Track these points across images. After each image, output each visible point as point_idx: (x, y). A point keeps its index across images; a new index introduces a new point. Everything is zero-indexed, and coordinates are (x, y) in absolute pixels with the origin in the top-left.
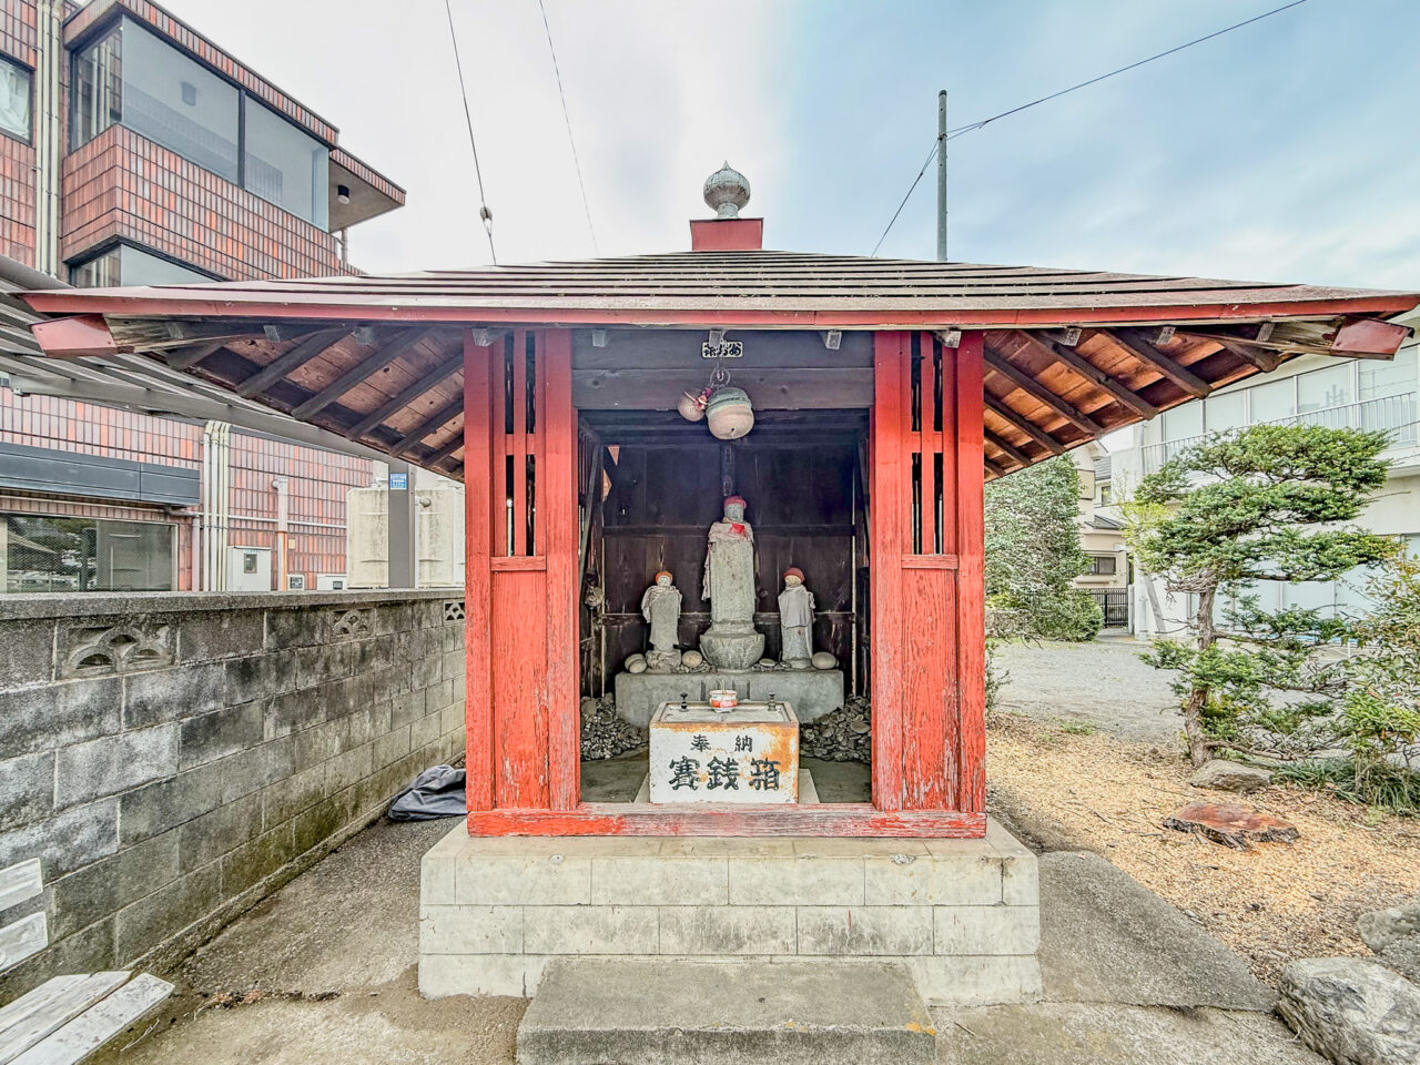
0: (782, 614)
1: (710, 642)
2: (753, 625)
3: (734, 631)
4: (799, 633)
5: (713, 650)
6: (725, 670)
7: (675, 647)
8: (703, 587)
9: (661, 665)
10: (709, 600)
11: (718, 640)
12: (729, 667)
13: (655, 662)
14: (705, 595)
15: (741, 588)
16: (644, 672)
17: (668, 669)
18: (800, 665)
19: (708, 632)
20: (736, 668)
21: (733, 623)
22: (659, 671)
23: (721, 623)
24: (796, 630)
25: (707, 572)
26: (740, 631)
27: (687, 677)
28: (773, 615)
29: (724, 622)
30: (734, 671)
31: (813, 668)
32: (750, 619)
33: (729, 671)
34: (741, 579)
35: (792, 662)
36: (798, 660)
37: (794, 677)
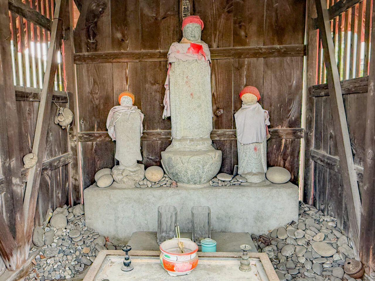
0: (238, 131)
1: (170, 158)
2: (210, 142)
3: (193, 148)
4: (255, 149)
5: (173, 167)
6: (185, 185)
7: (138, 162)
8: (163, 107)
9: (125, 180)
10: (169, 118)
11: (178, 157)
12: (189, 182)
13: (120, 177)
14: (166, 114)
15: (199, 106)
16: (110, 186)
17: (131, 183)
18: (255, 179)
19: (169, 149)
20: (195, 184)
21: (192, 140)
22: (123, 185)
23: (180, 140)
24: (252, 146)
25: (167, 92)
26: (199, 147)
27: (148, 191)
28: (229, 132)
29: (183, 139)
30: (193, 186)
31: (268, 183)
32: (208, 136)
33: (188, 186)
34: (199, 98)
35: (248, 177)
36: (255, 174)
37: (249, 191)
